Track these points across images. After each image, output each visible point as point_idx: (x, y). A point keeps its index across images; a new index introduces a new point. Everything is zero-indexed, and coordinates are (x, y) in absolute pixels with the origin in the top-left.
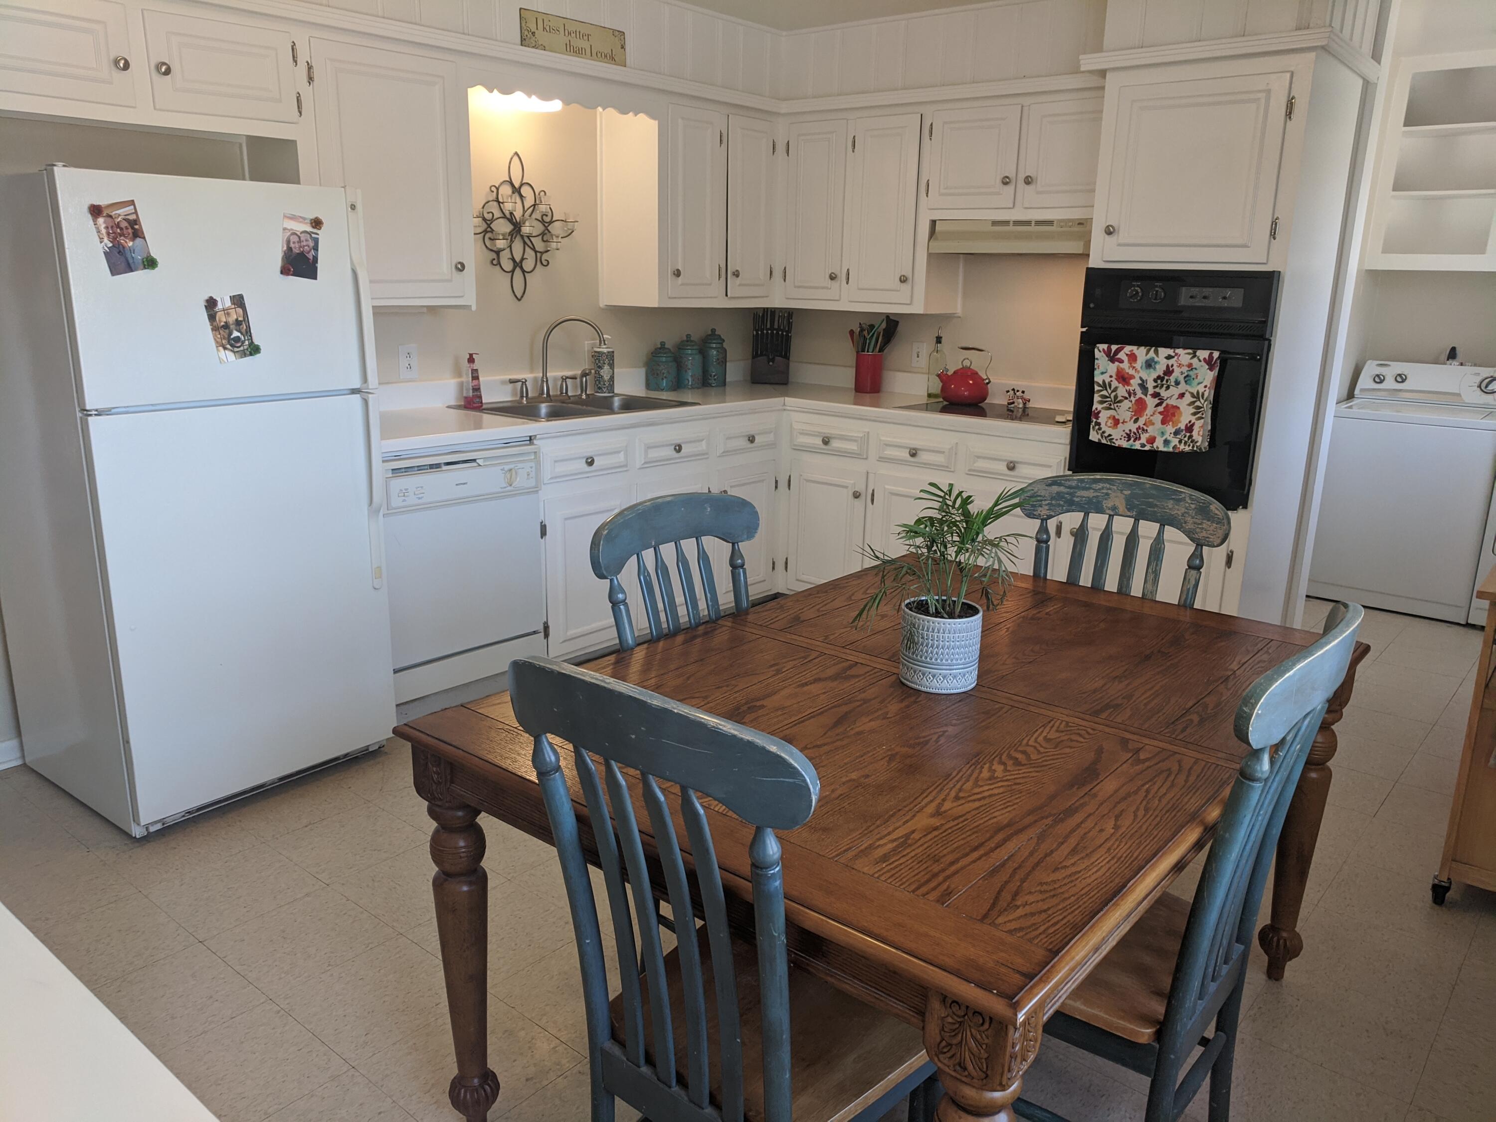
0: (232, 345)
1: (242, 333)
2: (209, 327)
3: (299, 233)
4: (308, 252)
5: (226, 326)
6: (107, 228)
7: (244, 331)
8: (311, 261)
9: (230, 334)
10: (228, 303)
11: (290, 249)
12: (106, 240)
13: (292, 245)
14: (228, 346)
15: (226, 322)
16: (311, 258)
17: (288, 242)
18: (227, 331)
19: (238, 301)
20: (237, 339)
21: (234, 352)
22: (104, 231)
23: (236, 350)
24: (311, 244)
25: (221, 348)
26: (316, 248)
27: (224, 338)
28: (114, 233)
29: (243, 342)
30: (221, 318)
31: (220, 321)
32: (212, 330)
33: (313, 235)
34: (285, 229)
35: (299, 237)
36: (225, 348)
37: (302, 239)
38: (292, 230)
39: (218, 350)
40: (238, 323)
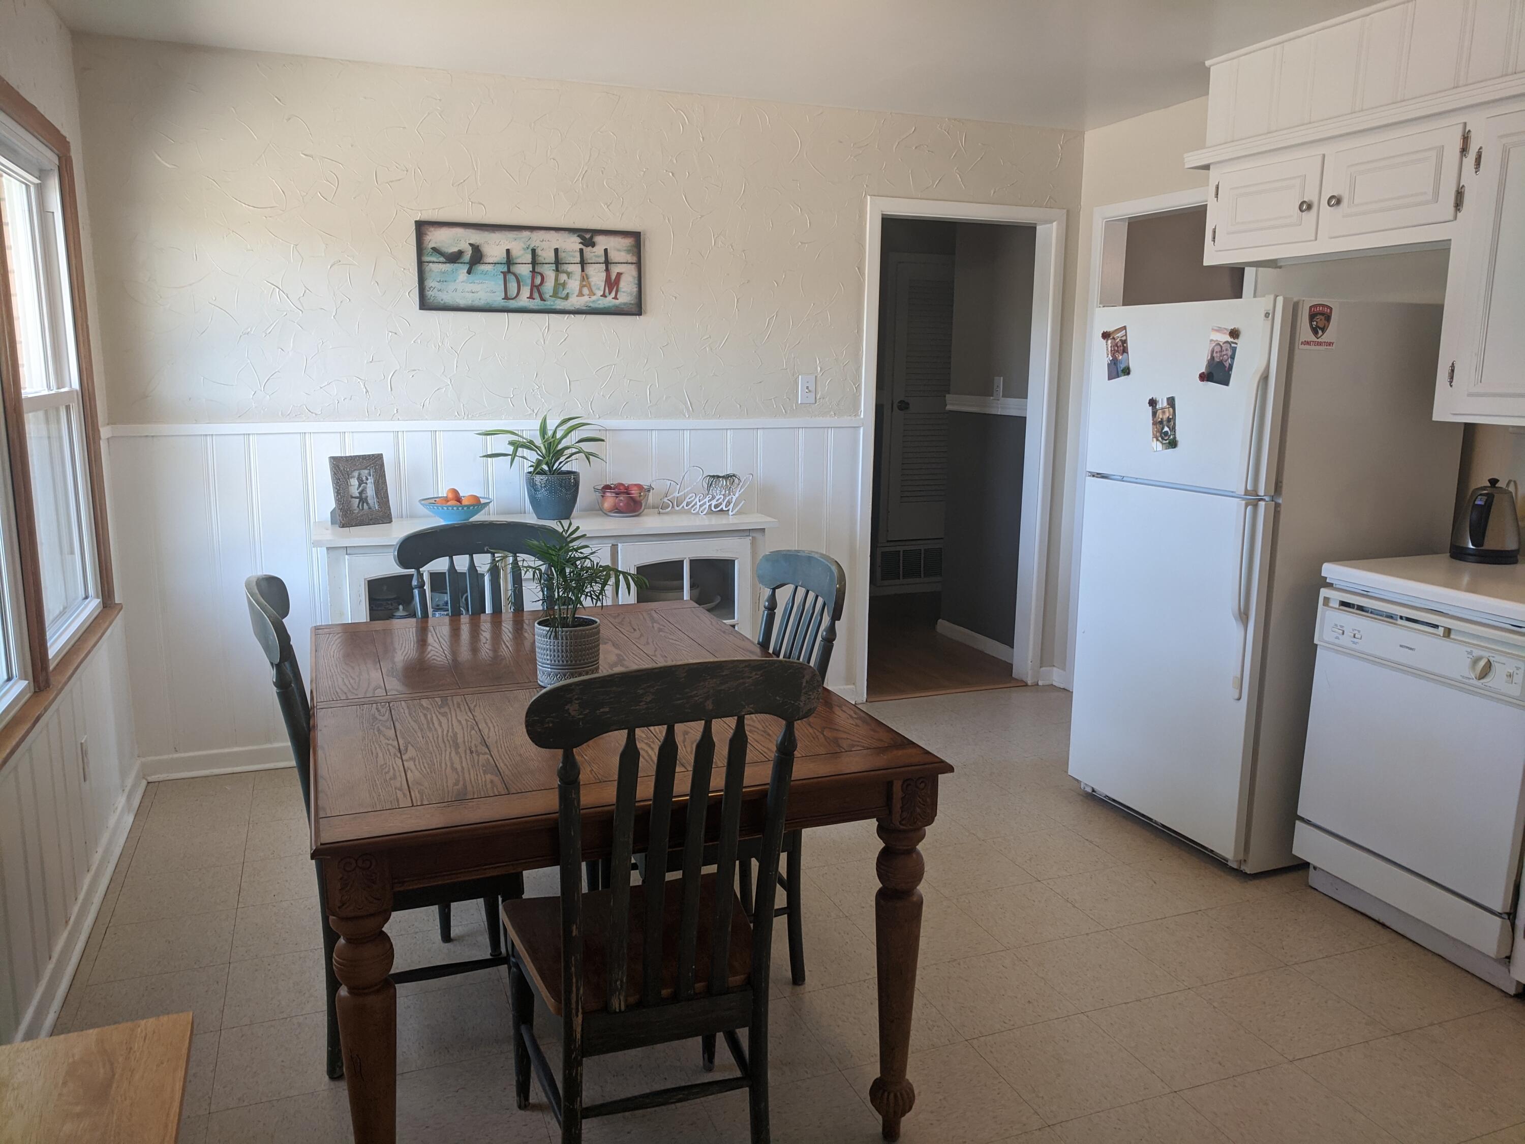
0: (1163, 439)
1: (1170, 429)
2: (1152, 422)
3: (1221, 344)
4: (1226, 361)
5: (1161, 422)
6: (1111, 347)
7: (1171, 427)
8: (1227, 369)
9: (1163, 428)
10: (1165, 404)
11: (1212, 358)
12: (1110, 356)
13: (1215, 355)
14: (1160, 438)
15: (1162, 419)
16: (1227, 365)
17: (1213, 352)
18: (1161, 426)
19: (1171, 402)
20: (1166, 433)
21: (1163, 444)
22: (1110, 349)
23: (1164, 442)
24: (1230, 353)
25: (1155, 439)
26: (1233, 357)
27: (1159, 432)
28: (1114, 350)
29: (1170, 436)
30: (1160, 415)
31: (1158, 418)
32: (1153, 424)
33: (1233, 345)
34: (1212, 340)
35: (1221, 347)
36: (1157, 440)
37: (1223, 348)
38: (1217, 341)
39: (1153, 440)
40: (1169, 420)
